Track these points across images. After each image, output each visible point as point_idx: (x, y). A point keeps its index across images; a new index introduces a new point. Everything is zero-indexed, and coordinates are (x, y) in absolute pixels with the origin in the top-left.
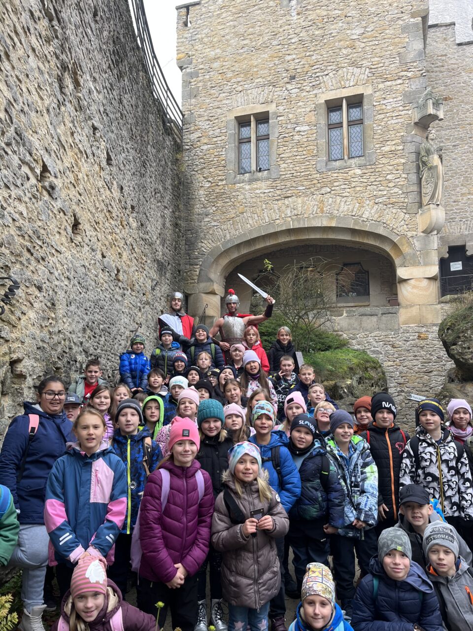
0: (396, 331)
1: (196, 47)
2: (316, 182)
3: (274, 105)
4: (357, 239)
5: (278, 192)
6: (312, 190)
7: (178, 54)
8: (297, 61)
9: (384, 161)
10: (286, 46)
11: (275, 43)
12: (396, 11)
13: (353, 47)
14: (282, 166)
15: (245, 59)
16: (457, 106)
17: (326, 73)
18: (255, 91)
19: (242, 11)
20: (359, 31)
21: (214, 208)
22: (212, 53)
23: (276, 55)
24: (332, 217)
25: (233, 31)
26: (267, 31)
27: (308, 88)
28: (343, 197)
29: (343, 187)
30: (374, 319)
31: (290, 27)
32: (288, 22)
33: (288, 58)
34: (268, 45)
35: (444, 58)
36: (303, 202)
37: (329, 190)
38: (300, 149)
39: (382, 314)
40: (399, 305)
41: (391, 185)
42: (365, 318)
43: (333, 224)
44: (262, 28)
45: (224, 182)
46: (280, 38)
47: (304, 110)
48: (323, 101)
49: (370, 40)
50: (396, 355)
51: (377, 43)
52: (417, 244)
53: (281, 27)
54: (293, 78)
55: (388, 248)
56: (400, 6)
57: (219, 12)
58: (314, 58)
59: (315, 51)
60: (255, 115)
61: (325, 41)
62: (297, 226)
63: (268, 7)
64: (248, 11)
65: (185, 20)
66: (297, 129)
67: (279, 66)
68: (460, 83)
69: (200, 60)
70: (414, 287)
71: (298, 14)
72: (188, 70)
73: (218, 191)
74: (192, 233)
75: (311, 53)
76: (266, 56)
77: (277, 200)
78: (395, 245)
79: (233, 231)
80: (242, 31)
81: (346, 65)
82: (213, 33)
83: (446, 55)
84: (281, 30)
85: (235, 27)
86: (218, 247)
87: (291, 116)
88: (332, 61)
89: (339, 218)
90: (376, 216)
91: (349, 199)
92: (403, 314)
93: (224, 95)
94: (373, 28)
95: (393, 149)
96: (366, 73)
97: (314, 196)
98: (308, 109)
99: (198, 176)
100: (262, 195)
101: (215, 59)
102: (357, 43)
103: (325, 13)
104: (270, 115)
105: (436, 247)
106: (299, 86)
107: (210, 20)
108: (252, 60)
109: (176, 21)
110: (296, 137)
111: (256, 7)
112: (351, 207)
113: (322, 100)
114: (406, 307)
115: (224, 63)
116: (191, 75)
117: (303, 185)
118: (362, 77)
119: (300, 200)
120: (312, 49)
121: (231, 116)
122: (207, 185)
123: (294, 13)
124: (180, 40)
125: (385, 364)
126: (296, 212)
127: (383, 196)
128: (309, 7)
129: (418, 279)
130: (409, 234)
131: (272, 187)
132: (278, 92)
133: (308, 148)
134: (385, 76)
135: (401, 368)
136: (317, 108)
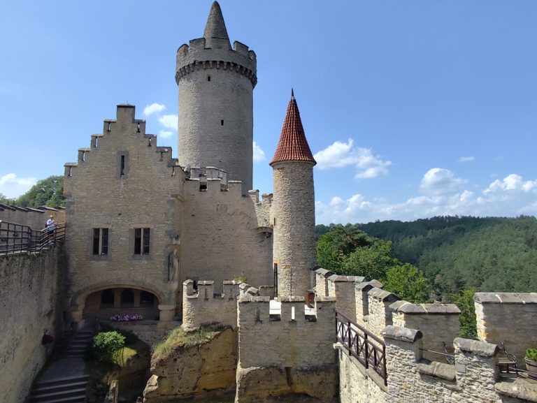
2: (127, 264)
3: (111, 226)
5: (111, 267)
6: (126, 268)
8: (122, 207)
9: (156, 259)
10: (118, 199)
12: (165, 193)
14: (113, 255)
15: (98, 200)
16: (197, 219)
17: (135, 215)
18: (102, 217)
19: (97, 176)
20: (150, 199)
21: (80, 271)
22: (82, 194)
23: (113, 202)
26: (109, 189)
27: (126, 221)
28: (138, 272)
30: (148, 326)
31: (120, 190)
32: (119, 187)
34: (109, 196)
35: (193, 196)
36: (122, 273)
37: (133, 269)
38: (121, 248)
39: (151, 324)
41: (158, 269)
42: (144, 326)
43: (134, 284)
44: (107, 187)
45: (85, 259)
46: (115, 194)
49: (154, 203)
50: (155, 342)
51: (156, 205)
53: (116, 189)
54: (120, 214)
55: (156, 294)
56: (167, 190)
58: (130, 207)
59: (130, 204)
60: (102, 229)
61: (135, 200)
63: (110, 177)
64: (101, 177)
65: (68, 173)
66: (121, 239)
67: (114, 208)
70: (164, 313)
71: (124, 184)
72: (69, 200)
73: (82, 263)
74: (68, 282)
76: (108, 201)
77: (110, 270)
78: (159, 295)
79: (88, 283)
80: (97, 186)
81: (143, 213)
82: (83, 184)
85: (94, 183)
86: (81, 290)
87: (118, 232)
88: (138, 210)
90: (151, 282)
91: (141, 274)
92: (159, 324)
93: (87, 216)
94: (156, 198)
95: (160, 254)
97: (127, 271)
98: (126, 231)
99: (72, 254)
100: (103, 267)
101: (83, 197)
102: (149, 204)
103: (136, 186)
104: (109, 230)
106: (123, 219)
107: (81, 177)
108: (101, 202)
111: (105, 176)
112: (141, 277)
113: (133, 227)
114: (161, 322)
115: (88, 200)
116: (71, 203)
117: (122, 265)
118: (150, 220)
121: (91, 228)
126: (118, 277)
127: (155, 274)
128: (129, 182)
129: (166, 311)
131: (108, 264)
132: (114, 220)
133: (125, 248)
134: (159, 222)
136: (130, 230)
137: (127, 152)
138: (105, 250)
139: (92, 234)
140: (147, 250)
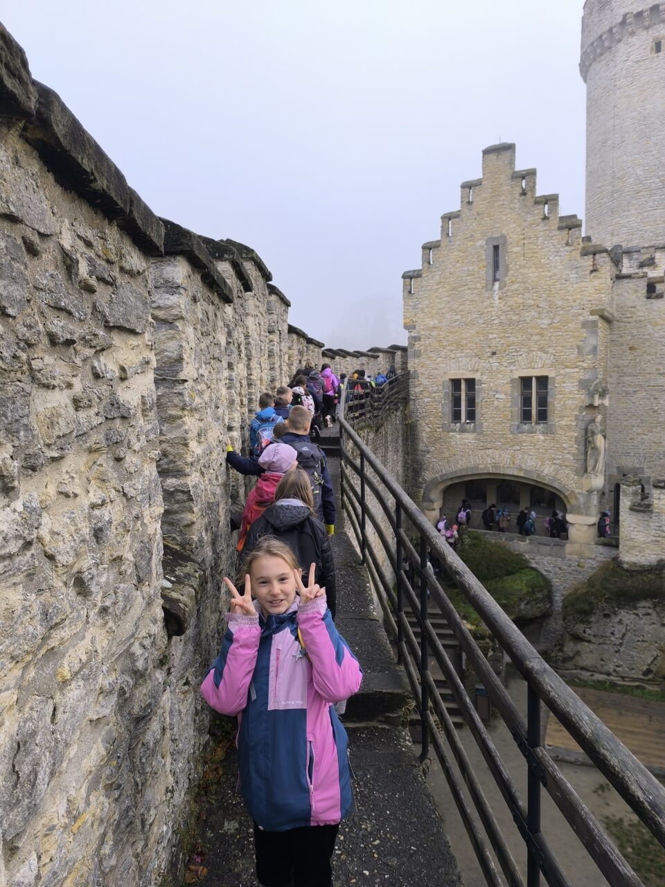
0: (563, 558)
1: (419, 316)
2: (509, 440)
3: (479, 374)
5: (482, 444)
6: (507, 446)
7: (404, 319)
8: (497, 340)
9: (560, 432)
10: (489, 326)
11: (481, 321)
12: (578, 308)
13: (541, 335)
14: (485, 424)
15: (457, 331)
16: (640, 356)
17: (520, 353)
18: (464, 359)
19: (454, 289)
20: (546, 322)
21: (434, 448)
22: (431, 322)
23: (481, 332)
24: (521, 469)
25: (448, 306)
26: (474, 310)
27: (505, 364)
28: (529, 455)
29: (530, 447)
30: (548, 548)
31: (492, 309)
32: (491, 305)
33: (491, 336)
34: (475, 322)
35: (633, 309)
36: (500, 456)
37: (519, 448)
38: (498, 413)
39: (554, 545)
41: (565, 451)
42: (541, 546)
43: (522, 474)
44: (471, 307)
45: (441, 430)
46: (485, 318)
47: (502, 381)
48: (516, 377)
49: (556, 330)
50: (561, 575)
51: (560, 334)
52: (582, 500)
53: (486, 308)
54: (494, 354)
56: (582, 303)
57: (436, 287)
58: (511, 339)
59: (511, 333)
60: (465, 379)
61: (520, 326)
62: (495, 472)
63: (476, 289)
64: (460, 289)
65: (409, 289)
66: (497, 396)
67: (484, 342)
68: (645, 335)
69: (421, 327)
70: (578, 530)
71: (500, 299)
72: (413, 334)
73: (436, 435)
74: (417, 464)
75: (509, 335)
76: (473, 332)
77: (481, 450)
78: (567, 497)
79: (447, 468)
80: (455, 307)
81: (536, 349)
82: (432, 305)
83: (635, 307)
84: (486, 311)
85: (449, 302)
86: (437, 478)
87: (492, 385)
88: (525, 344)
89: (526, 470)
90: (553, 474)
91: (534, 457)
92: (569, 548)
93: (441, 359)
94: (558, 320)
95: (569, 423)
96: (551, 359)
97: (508, 451)
98: (505, 382)
99: (421, 422)
100: (469, 444)
101: (434, 328)
102: (546, 332)
103: (521, 301)
104: (476, 382)
106: (499, 361)
107: (429, 292)
108: (462, 333)
109: (402, 289)
110: (496, 403)
111: (466, 287)
112: (535, 464)
113: (516, 375)
114: (571, 543)
115: (441, 333)
116: (415, 338)
117: (500, 442)
118: (548, 362)
119: (497, 452)
120: (510, 332)
121: (447, 378)
122: (428, 430)
123: (496, 297)
124: (406, 307)
125: (554, 580)
126: (494, 461)
127: (559, 459)
128: (509, 294)
129: (581, 525)
130: (577, 491)
131: (477, 439)
132: (483, 364)
133: (505, 413)
134: (566, 364)
135: (564, 585)
136: (512, 381)
137: (504, 237)
138: (471, 416)
139: (449, 388)
140: (543, 416)
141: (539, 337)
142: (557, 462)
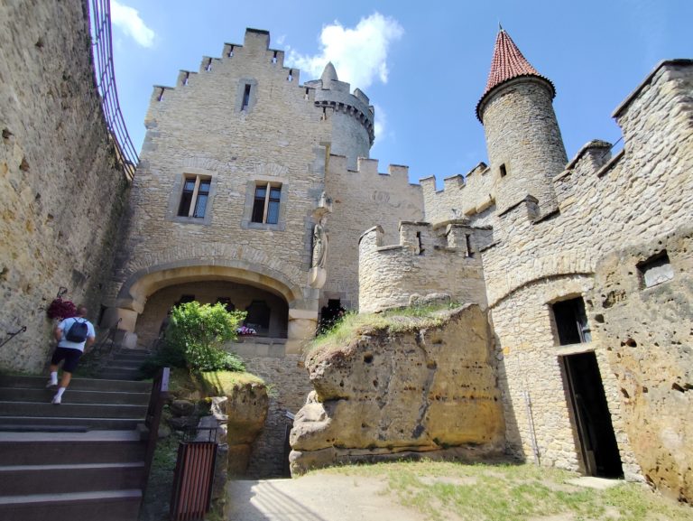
1: (163, 117)
3: (217, 173)
4: (263, 283)
5: (208, 236)
6: (235, 240)
7: (147, 117)
11: (226, 133)
12: (311, 138)
13: (279, 152)
16: (343, 207)
24: (246, 262)
25: (196, 115)
26: (221, 123)
27: (244, 169)
29: (258, 242)
33: (233, 145)
35: (338, 176)
38: (230, 209)
39: (273, 343)
40: (286, 337)
42: (260, 346)
44: (218, 120)
47: (238, 182)
48: (254, 180)
50: (280, 378)
51: (295, 153)
52: (306, 294)
53: (232, 124)
54: (235, 159)
55: (285, 293)
57: (187, 100)
60: (201, 176)
62: (217, 264)
66: (231, 194)
68: (346, 194)
69: (164, 127)
70: (300, 325)
72: (152, 131)
75: (251, 147)
78: (290, 292)
82: (180, 112)
83: (340, 175)
84: (232, 126)
87: (228, 184)
88: (264, 156)
89: (251, 264)
95: (297, 223)
96: (286, 170)
105: (318, 297)
111: (216, 106)
114: (292, 340)
116: (154, 135)
117: (228, 235)
119: (223, 246)
120: (252, 145)
122: (148, 218)
123: (243, 118)
124: (152, 109)
129: (303, 319)
130: (301, 285)
133: (237, 209)
136: (248, 183)
137: (255, 81)
139: (181, 181)
141: (277, 153)
142: (283, 257)
